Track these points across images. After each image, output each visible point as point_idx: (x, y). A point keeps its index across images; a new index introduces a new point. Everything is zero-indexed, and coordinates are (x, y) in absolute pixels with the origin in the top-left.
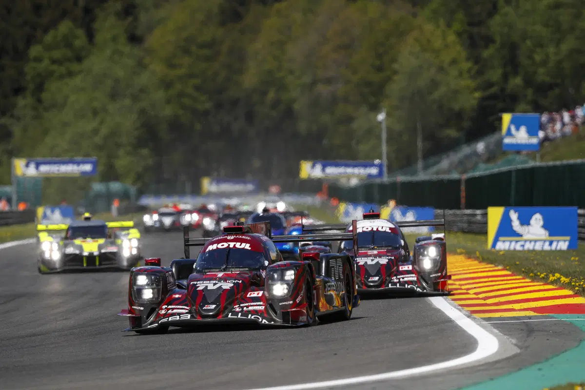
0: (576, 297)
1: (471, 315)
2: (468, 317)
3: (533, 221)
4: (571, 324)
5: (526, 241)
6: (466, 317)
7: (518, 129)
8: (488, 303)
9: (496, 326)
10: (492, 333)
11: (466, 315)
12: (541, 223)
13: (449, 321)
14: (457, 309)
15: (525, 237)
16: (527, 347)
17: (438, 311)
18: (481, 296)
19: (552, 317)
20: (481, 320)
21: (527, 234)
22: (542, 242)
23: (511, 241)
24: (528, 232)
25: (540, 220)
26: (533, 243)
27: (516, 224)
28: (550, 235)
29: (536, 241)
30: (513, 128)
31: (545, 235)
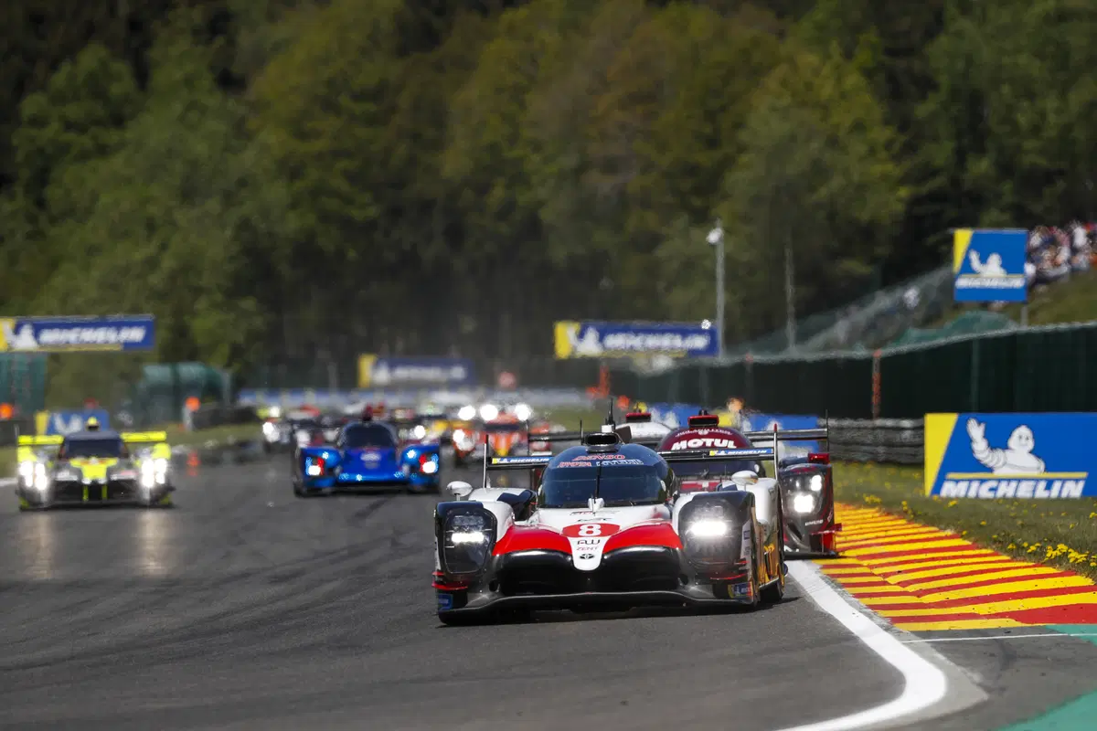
1: (891, 625)
2: (887, 629)
3: (1013, 442)
4: (1087, 644)
5: (999, 480)
6: (882, 630)
7: (983, 260)
8: (925, 602)
9: (941, 648)
10: (932, 660)
11: (882, 626)
12: (1030, 445)
13: (847, 638)
14: (865, 613)
15: (998, 473)
16: (1003, 689)
17: (828, 618)
18: (911, 589)
19: (1052, 631)
20: (913, 636)
21: (1001, 467)
22: (1032, 483)
23: (970, 481)
24: (1005, 464)
25: (1027, 439)
26: (1014, 484)
27: (980, 447)
28: (1047, 469)
29: (1019, 480)
30: (974, 257)
31: (1038, 468)
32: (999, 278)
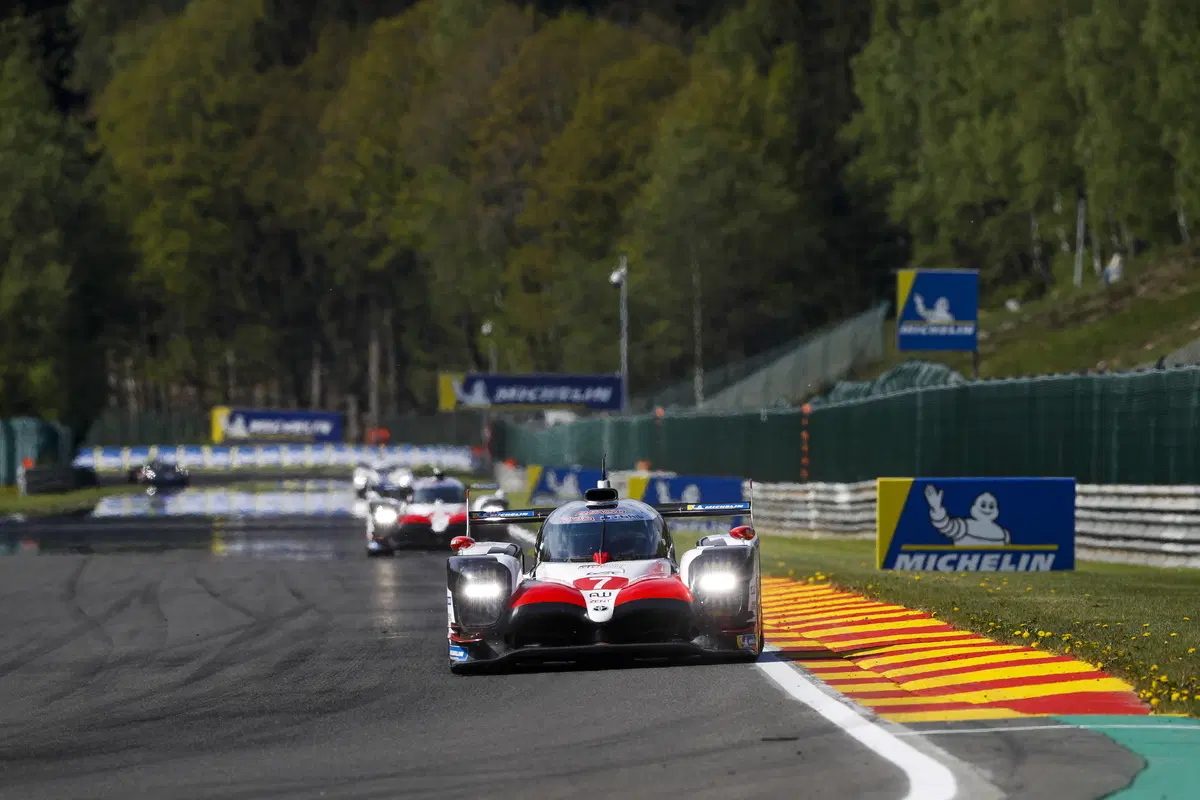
0: (1103, 676)
1: (877, 715)
2: (873, 720)
3: (975, 510)
4: (1102, 737)
5: (960, 553)
6: (867, 722)
7: (930, 305)
8: (908, 689)
9: (938, 740)
10: (931, 754)
11: (866, 717)
12: (995, 513)
13: (830, 730)
14: (842, 702)
15: (959, 545)
16: (1020, 788)
17: (803, 707)
18: (889, 674)
19: (1057, 722)
20: (903, 728)
21: (963, 537)
22: (997, 556)
23: (928, 553)
24: (966, 534)
25: (991, 507)
26: (976, 558)
27: (938, 514)
28: (1013, 542)
29: (983, 553)
30: (919, 301)
31: (1004, 540)
32: (948, 326)
